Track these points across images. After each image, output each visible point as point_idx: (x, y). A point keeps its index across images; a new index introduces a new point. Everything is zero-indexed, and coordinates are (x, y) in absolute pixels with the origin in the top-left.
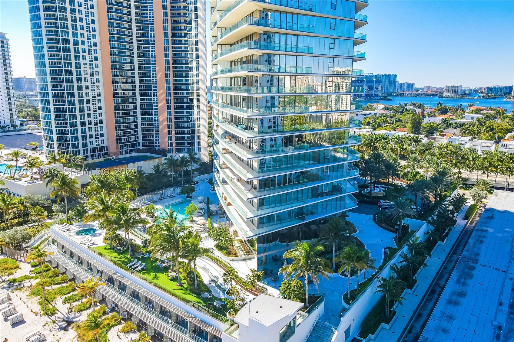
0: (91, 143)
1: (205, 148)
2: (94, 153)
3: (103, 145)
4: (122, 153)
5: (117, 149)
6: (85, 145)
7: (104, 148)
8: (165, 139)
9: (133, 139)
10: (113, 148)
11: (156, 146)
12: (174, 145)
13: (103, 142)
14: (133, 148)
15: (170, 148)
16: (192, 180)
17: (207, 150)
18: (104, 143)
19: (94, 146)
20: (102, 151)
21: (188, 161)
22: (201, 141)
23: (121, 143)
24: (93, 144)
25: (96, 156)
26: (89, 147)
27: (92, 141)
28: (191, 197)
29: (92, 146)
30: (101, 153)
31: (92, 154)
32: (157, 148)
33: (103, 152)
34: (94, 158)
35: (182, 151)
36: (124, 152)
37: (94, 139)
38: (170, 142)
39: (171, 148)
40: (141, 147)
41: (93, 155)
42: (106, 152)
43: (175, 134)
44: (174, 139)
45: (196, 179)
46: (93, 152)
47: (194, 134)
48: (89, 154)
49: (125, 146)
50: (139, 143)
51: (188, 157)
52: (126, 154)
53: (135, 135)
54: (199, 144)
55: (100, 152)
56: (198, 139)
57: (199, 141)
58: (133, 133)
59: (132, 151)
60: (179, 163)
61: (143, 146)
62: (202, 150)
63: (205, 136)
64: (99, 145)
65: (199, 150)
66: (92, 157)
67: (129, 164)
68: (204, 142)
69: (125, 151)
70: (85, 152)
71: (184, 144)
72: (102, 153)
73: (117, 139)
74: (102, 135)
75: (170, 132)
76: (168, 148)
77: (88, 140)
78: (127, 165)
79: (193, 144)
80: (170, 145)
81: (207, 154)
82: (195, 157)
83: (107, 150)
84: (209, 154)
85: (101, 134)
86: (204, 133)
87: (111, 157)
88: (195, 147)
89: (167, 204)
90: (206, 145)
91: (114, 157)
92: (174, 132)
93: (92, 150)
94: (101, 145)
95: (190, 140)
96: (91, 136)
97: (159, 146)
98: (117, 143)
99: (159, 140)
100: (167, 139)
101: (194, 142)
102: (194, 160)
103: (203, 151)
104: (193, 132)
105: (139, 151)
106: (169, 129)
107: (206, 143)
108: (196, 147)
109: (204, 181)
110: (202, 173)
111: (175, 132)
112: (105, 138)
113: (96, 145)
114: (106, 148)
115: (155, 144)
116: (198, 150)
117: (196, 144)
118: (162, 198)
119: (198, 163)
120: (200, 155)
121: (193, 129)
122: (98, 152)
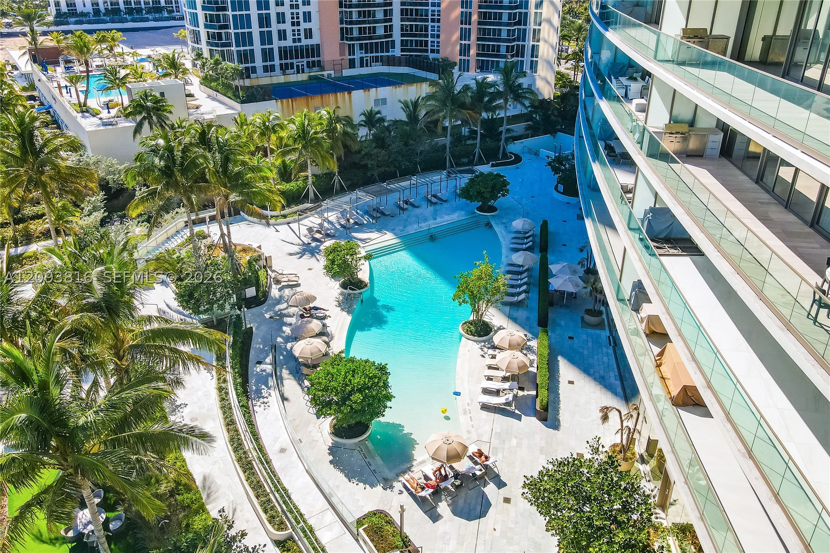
0: (282, 35)
1: (548, 62)
2: (289, 61)
3: (309, 42)
4: (352, 64)
5: (342, 53)
6: (266, 38)
7: (313, 50)
8: (453, 34)
9: (380, 31)
10: (331, 51)
11: (433, 51)
12: (473, 52)
13: (309, 34)
14: (380, 54)
15: (463, 58)
16: (504, 149)
17: (552, 68)
18: (311, 37)
19: (289, 43)
20: (308, 57)
21: (499, 95)
22: (541, 44)
23: (352, 39)
24: (285, 39)
25: (292, 68)
26: (276, 44)
27: (285, 31)
28: (493, 209)
29: (283, 44)
30: (305, 60)
31: (283, 62)
32: (431, 56)
33: (311, 59)
34: (289, 71)
35: (492, 67)
36: (357, 63)
37: (287, 27)
38: (463, 42)
39: (466, 58)
40: (397, 52)
41: (286, 64)
42: (316, 59)
43: (479, 23)
44: (474, 36)
45: (515, 147)
46: (286, 58)
47: (525, 24)
48: (277, 62)
49: (361, 49)
50: (393, 42)
51: (499, 82)
52: (362, 66)
53: (385, 21)
54: (534, 50)
55: (302, 57)
56: (534, 38)
57: (536, 43)
58: (380, 15)
59: (377, 61)
60: (468, 100)
61: (402, 50)
62: (539, 67)
63: (552, 31)
64: (299, 40)
65: (533, 66)
66: (284, 68)
67: (354, 93)
68: (546, 46)
69: (362, 59)
70: (267, 55)
71: (498, 51)
72: (308, 63)
73: (342, 29)
74: (308, 17)
75: (466, 19)
76: (457, 58)
77: (275, 27)
78: (350, 93)
79: (520, 51)
80: (465, 50)
81: (552, 79)
82: (520, 85)
83: (319, 56)
84: (558, 80)
85: (304, 13)
86: (549, 21)
87: (325, 73)
88: (525, 59)
89: (412, 229)
90: (552, 56)
91: (332, 72)
92: (475, 18)
93: (285, 53)
94: (305, 42)
95: (514, 40)
96: (281, 18)
97: (438, 51)
98: (342, 39)
99: (438, 36)
100: (457, 35)
101: (523, 46)
102: (515, 92)
103: (543, 71)
104: (523, 19)
105: (391, 61)
106: (464, 10)
107: (551, 50)
108: (527, 59)
109: (537, 154)
110: (534, 131)
111: (480, 17)
112: (314, 25)
113: (294, 41)
114: (315, 50)
115: (429, 48)
116: (531, 68)
117: (528, 51)
118: (406, 202)
119: (527, 103)
120: (534, 80)
121: (523, 11)
122: (297, 58)
